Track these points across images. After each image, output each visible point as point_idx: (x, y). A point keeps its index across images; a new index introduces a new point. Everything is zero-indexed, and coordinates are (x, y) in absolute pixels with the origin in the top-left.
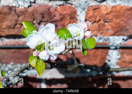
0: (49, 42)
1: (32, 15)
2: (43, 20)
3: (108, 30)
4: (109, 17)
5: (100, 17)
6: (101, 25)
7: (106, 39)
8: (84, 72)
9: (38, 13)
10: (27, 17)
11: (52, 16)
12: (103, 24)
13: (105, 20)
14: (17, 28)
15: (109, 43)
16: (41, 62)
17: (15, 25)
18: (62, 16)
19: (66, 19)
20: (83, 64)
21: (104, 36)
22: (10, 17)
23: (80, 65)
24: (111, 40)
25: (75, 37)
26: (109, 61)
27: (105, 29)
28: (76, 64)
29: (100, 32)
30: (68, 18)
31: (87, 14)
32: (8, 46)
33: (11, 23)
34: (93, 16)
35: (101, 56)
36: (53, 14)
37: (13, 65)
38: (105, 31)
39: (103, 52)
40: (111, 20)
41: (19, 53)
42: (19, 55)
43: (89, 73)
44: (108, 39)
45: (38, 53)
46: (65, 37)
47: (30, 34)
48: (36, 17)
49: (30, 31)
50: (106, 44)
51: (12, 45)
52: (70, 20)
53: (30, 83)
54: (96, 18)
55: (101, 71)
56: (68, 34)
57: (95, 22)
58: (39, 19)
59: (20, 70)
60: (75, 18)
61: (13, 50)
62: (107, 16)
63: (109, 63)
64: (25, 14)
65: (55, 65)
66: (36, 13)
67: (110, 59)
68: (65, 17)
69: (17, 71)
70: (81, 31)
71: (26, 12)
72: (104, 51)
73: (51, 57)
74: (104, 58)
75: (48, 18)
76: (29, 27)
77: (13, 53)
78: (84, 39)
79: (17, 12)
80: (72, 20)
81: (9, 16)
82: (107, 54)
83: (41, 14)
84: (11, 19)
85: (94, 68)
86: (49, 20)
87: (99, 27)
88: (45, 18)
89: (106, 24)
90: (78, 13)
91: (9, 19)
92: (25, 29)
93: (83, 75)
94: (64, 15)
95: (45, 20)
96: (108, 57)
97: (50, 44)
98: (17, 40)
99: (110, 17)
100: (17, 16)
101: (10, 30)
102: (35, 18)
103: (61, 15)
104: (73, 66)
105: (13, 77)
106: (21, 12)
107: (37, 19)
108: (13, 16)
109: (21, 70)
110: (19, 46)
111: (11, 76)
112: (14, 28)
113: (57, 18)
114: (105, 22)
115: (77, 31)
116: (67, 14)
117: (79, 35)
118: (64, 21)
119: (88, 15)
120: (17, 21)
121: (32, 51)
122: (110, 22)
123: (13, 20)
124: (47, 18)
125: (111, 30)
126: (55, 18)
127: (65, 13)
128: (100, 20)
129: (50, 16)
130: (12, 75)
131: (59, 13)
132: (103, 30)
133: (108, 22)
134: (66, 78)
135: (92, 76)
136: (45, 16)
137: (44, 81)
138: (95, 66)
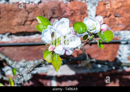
0: (65, 37)
1: (42, 11)
2: (54, 16)
3: (118, 24)
4: (119, 12)
5: (110, 11)
6: (112, 20)
7: (117, 34)
8: (95, 68)
9: (48, 9)
10: (38, 13)
11: (63, 12)
12: (114, 19)
13: (116, 15)
14: (27, 25)
15: (120, 38)
16: (56, 58)
17: (26, 21)
18: (72, 12)
19: (77, 15)
20: (95, 59)
21: (115, 31)
22: (20, 14)
23: (92, 60)
24: (121, 34)
25: (91, 31)
26: (120, 56)
27: (116, 24)
28: (88, 60)
29: (111, 27)
30: (78, 14)
31: (97, 9)
32: (18, 43)
33: (21, 20)
34: (104, 10)
35: (112, 51)
36: (64, 10)
37: (25, 62)
38: (116, 26)
39: (113, 47)
40: (122, 15)
41: (29, 50)
42: (29, 52)
43: (100, 68)
44: (119, 34)
45: (54, 48)
46: (82, 30)
47: (45, 29)
48: (46, 13)
49: (44, 26)
50: (116, 39)
51: (22, 42)
52: (80, 16)
53: (41, 80)
54: (107, 13)
55: (114, 65)
56: (84, 28)
57: (106, 17)
58: (50, 15)
59: (33, 66)
60: (85, 13)
61: (23, 48)
62: (118, 11)
63: (120, 58)
64: (35, 11)
65: (70, 60)
66: (47, 9)
67: (121, 54)
68: (75, 13)
69: (31, 68)
70: (97, 24)
71: (37, 9)
72: (115, 46)
73: (66, 52)
74: (115, 53)
75: (59, 14)
76: (44, 22)
77: (23, 50)
78: (100, 32)
79: (27, 9)
80: (82, 16)
81: (19, 12)
82: (118, 49)
83: (52, 10)
84: (21, 15)
85: (106, 63)
86: (59, 16)
87: (110, 21)
88: (55, 14)
89: (117, 18)
90: (89, 8)
91: (19, 16)
92: (39, 24)
93: (94, 71)
94: (75, 11)
95: (56, 16)
96: (119, 52)
97: (65, 38)
98: (27, 37)
99: (121, 11)
100: (27, 13)
101: (20, 27)
102: (46, 15)
103: (71, 10)
104: (85, 61)
105: (27, 73)
106: (31, 8)
107: (47, 15)
108: (23, 12)
109: (35, 66)
110: (29, 44)
111: (25, 73)
112: (24, 25)
113: (68, 13)
114: (116, 16)
115: (93, 24)
116: (78, 10)
117: (95, 28)
118: (74, 17)
119: (99, 10)
120: (27, 17)
121: (48, 46)
122: (121, 16)
123: (23, 17)
124: (57, 14)
125: (122, 24)
126: (66, 14)
127: (76, 9)
128: (110, 15)
129: (61, 12)
130: (25, 71)
131: (70, 8)
132: (113, 25)
133: (119, 17)
134: (76, 74)
135: (103, 72)
136: (56, 12)
137: (54, 78)
138: (107, 61)
